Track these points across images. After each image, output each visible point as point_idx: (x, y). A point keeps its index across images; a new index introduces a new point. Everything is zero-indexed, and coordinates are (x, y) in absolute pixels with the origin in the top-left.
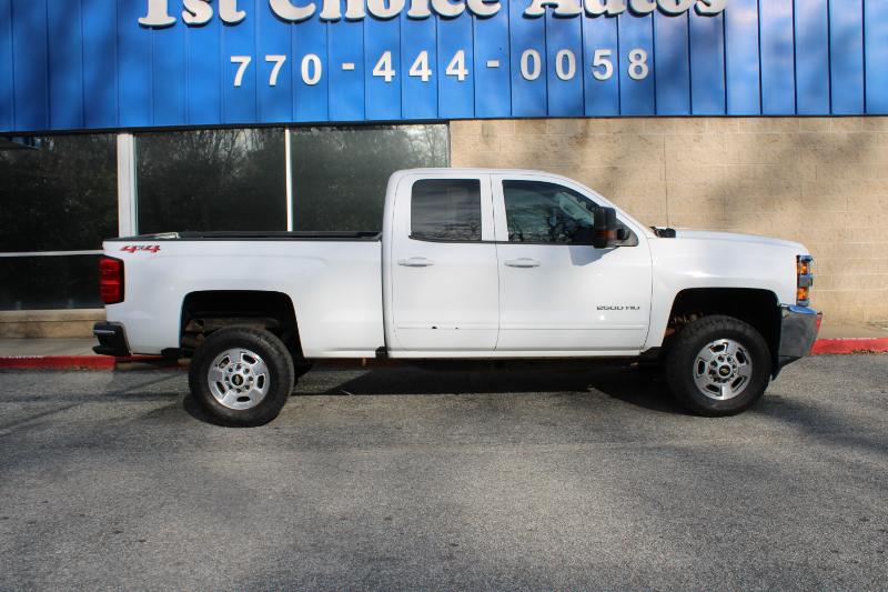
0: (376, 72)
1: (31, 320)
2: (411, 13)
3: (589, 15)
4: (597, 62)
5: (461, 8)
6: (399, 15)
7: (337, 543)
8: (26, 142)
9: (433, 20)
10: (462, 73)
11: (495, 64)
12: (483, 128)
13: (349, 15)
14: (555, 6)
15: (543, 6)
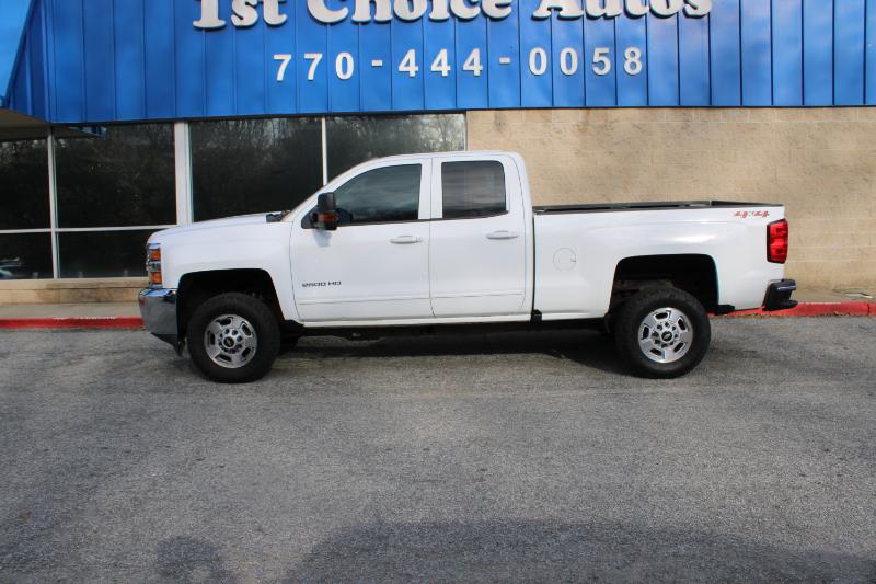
0: (402, 68)
1: (101, 286)
2: (432, 16)
3: (590, 17)
4: (597, 59)
5: (476, 11)
6: (421, 17)
7: (386, 468)
8: (94, 131)
9: (451, 22)
10: (477, 69)
11: (507, 60)
12: (496, 117)
13: (378, 18)
14: (560, 9)
15: (549, 9)
